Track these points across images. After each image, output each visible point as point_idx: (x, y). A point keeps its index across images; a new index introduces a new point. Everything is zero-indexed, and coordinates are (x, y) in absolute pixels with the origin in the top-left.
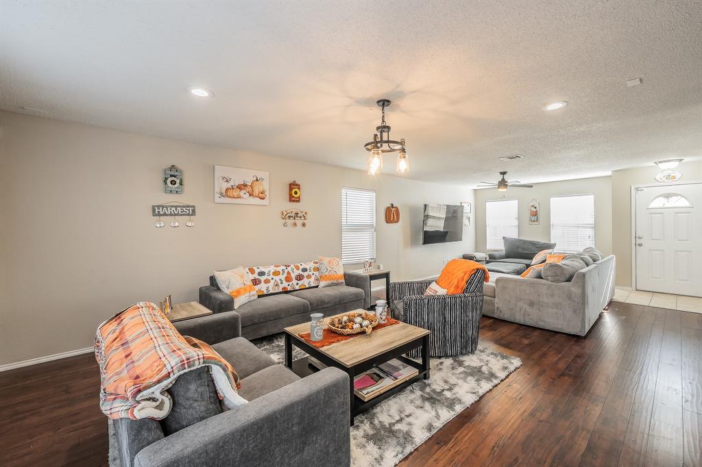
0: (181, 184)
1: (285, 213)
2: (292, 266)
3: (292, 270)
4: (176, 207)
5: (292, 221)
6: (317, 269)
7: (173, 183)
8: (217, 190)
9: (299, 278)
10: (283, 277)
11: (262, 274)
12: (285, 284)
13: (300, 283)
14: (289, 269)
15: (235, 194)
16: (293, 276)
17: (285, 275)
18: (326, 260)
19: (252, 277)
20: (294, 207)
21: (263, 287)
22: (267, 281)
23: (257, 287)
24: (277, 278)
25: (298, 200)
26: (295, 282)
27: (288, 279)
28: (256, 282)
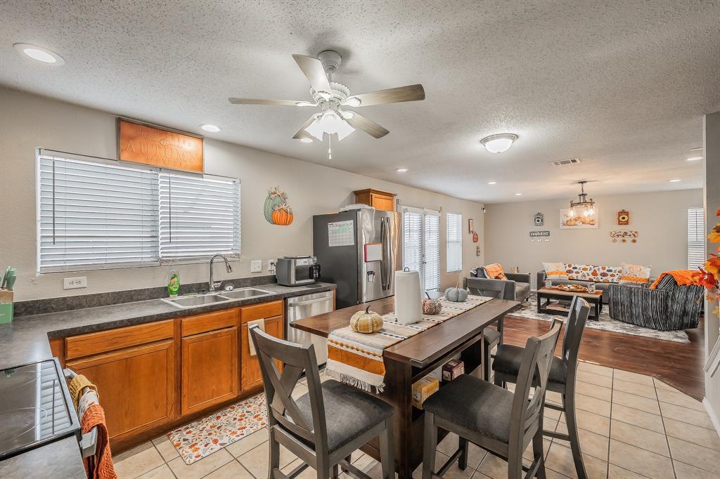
0: (542, 221)
1: (613, 233)
2: (600, 267)
3: (599, 269)
4: (540, 232)
5: (621, 238)
6: (620, 272)
7: (538, 221)
8: (561, 222)
9: (604, 275)
10: (590, 273)
11: (575, 268)
12: (592, 277)
13: (604, 278)
14: (596, 268)
15: (572, 223)
16: (599, 273)
17: (592, 271)
18: (627, 267)
19: (568, 268)
20: (623, 228)
21: (574, 275)
22: (577, 273)
23: (570, 275)
24: (585, 272)
25: (627, 223)
26: (599, 277)
27: (595, 274)
28: (569, 272)
